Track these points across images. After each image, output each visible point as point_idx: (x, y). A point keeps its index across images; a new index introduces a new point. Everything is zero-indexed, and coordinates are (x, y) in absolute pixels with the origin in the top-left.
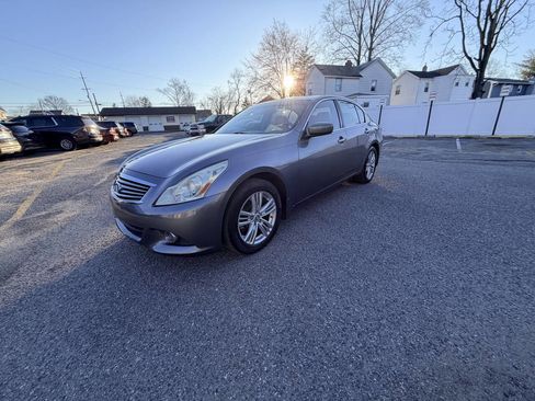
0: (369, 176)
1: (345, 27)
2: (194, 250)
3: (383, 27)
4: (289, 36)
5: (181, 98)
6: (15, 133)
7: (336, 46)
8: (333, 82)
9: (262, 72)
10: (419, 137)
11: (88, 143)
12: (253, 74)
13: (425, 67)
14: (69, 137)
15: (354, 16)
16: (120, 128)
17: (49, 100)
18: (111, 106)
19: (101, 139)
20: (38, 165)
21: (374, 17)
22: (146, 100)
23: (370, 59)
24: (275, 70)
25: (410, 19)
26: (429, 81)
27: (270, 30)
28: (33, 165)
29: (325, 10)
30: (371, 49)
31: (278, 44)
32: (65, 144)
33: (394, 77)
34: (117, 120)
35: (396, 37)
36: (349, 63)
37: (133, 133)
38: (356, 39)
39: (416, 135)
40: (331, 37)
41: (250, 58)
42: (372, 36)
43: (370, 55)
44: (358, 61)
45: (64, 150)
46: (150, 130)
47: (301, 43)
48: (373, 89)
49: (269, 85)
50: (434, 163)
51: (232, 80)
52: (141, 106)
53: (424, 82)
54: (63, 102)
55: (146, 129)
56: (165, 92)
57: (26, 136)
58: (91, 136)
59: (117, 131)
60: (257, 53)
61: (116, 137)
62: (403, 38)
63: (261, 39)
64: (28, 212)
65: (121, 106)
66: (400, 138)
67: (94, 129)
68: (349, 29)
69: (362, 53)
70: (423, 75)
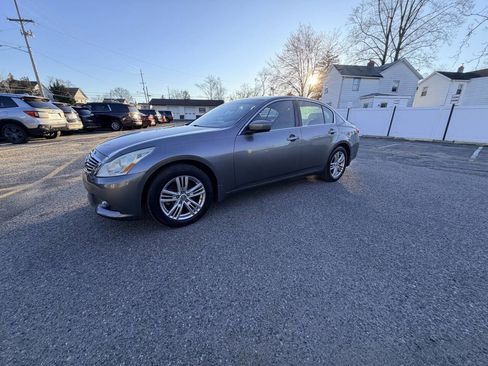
0: (335, 175)
1: (372, 29)
2: (117, 215)
3: (414, 26)
4: (313, 37)
5: (214, 92)
6: (81, 115)
7: (360, 47)
8: (350, 82)
9: (284, 71)
10: (434, 142)
11: (131, 126)
12: (275, 73)
13: (462, 68)
14: (118, 120)
15: (383, 16)
16: (158, 115)
17: (117, 90)
18: (160, 97)
19: (140, 123)
20: (88, 140)
21: (405, 18)
22: (186, 93)
23: (396, 59)
24: (297, 69)
25: (447, 18)
26: (464, 83)
27: (296, 34)
28: (86, 140)
29: (352, 12)
30: (398, 50)
31: (302, 46)
32: (115, 125)
33: (420, 77)
34: (158, 109)
35: (429, 37)
36: (371, 63)
37: (170, 120)
38: (384, 40)
39: (431, 139)
40: (356, 38)
41: (275, 58)
42: (401, 36)
43: (397, 56)
44: (383, 62)
45: (113, 130)
46: (186, 118)
47: (324, 45)
48: (394, 90)
49: (290, 83)
50: (428, 169)
51: (259, 79)
52: (182, 98)
53: (457, 84)
54: (127, 93)
55: (182, 117)
56: (202, 87)
57: (89, 118)
58: (133, 121)
59: (156, 118)
60: (281, 55)
61: (153, 123)
62: (438, 38)
63: (286, 41)
64: (59, 174)
65: (167, 98)
66: (412, 142)
67: (136, 116)
68: (376, 30)
69: (388, 53)
70: (458, 76)
